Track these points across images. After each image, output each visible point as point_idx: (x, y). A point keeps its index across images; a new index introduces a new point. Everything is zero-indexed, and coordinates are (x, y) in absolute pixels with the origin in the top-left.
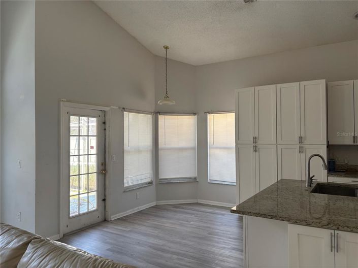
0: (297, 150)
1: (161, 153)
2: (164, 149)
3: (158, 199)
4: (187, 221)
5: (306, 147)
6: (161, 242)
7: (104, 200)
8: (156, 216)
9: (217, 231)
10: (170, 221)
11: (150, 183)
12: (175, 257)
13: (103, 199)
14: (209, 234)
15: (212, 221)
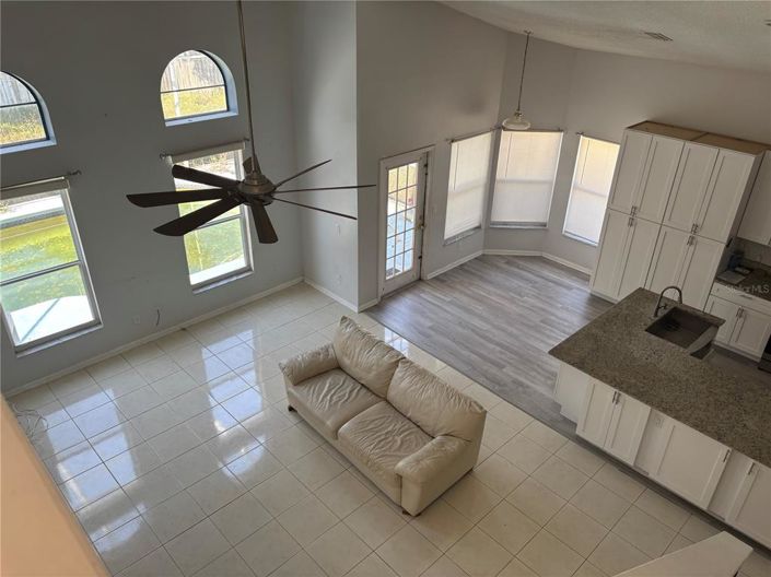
0: (686, 240)
1: (498, 186)
2: (503, 181)
3: (485, 247)
4: (519, 295)
5: (699, 239)
6: (485, 326)
7: (421, 257)
8: (481, 278)
9: (553, 318)
10: (498, 292)
11: (479, 228)
12: (498, 348)
13: (419, 258)
14: (542, 321)
15: (551, 298)
